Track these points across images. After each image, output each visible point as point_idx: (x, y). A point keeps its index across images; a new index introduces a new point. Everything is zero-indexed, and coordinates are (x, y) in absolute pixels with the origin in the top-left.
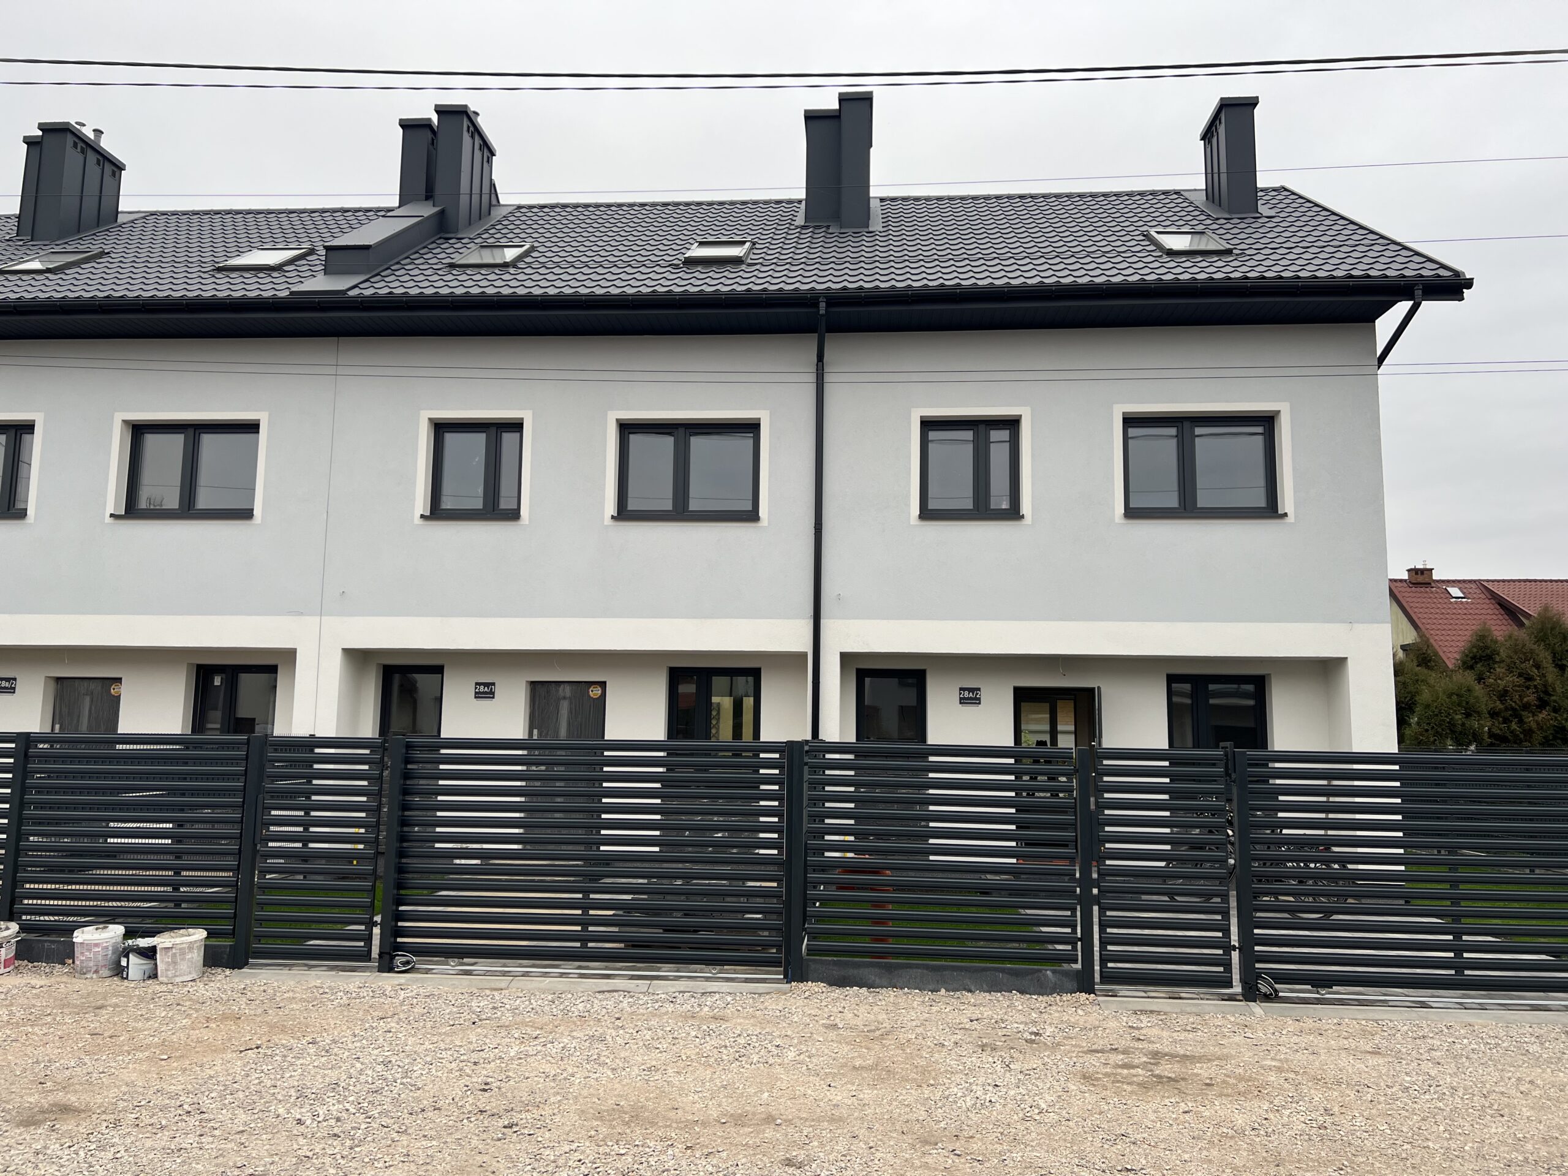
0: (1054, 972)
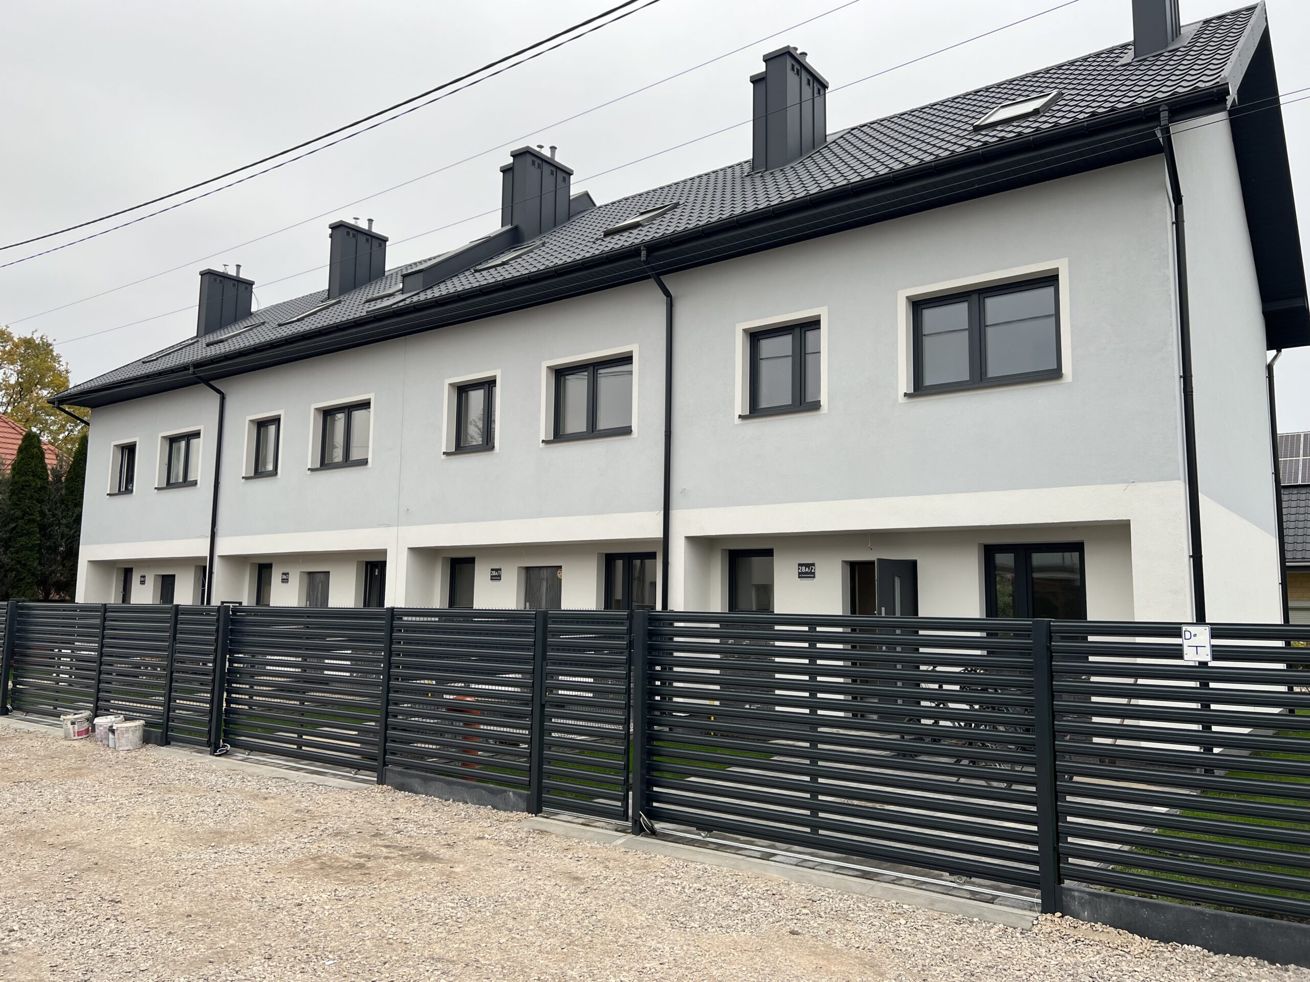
0: (514, 793)
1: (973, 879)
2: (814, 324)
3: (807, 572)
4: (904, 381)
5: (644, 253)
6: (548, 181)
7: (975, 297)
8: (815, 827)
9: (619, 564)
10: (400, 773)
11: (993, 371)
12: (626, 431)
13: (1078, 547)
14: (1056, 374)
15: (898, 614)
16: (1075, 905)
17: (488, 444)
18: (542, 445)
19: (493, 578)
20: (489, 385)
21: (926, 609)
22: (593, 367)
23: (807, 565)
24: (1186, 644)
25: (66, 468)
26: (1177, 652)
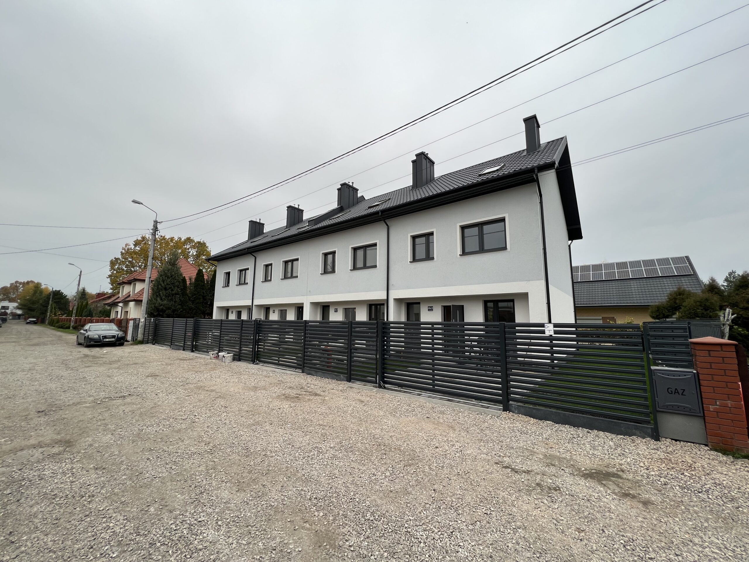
1: (482, 401)
2: (432, 234)
3: (431, 309)
4: (459, 251)
5: (380, 213)
6: (351, 192)
7: (480, 226)
8: (434, 386)
9: (373, 307)
10: (308, 370)
11: (486, 248)
12: (375, 266)
13: (513, 301)
14: (505, 248)
15: (458, 321)
16: (513, 409)
17: (333, 271)
18: (350, 271)
19: (335, 311)
20: (334, 253)
21: (467, 320)
22: (365, 247)
23: (431, 307)
24: (546, 329)
25: (210, 279)
26: (543, 332)
